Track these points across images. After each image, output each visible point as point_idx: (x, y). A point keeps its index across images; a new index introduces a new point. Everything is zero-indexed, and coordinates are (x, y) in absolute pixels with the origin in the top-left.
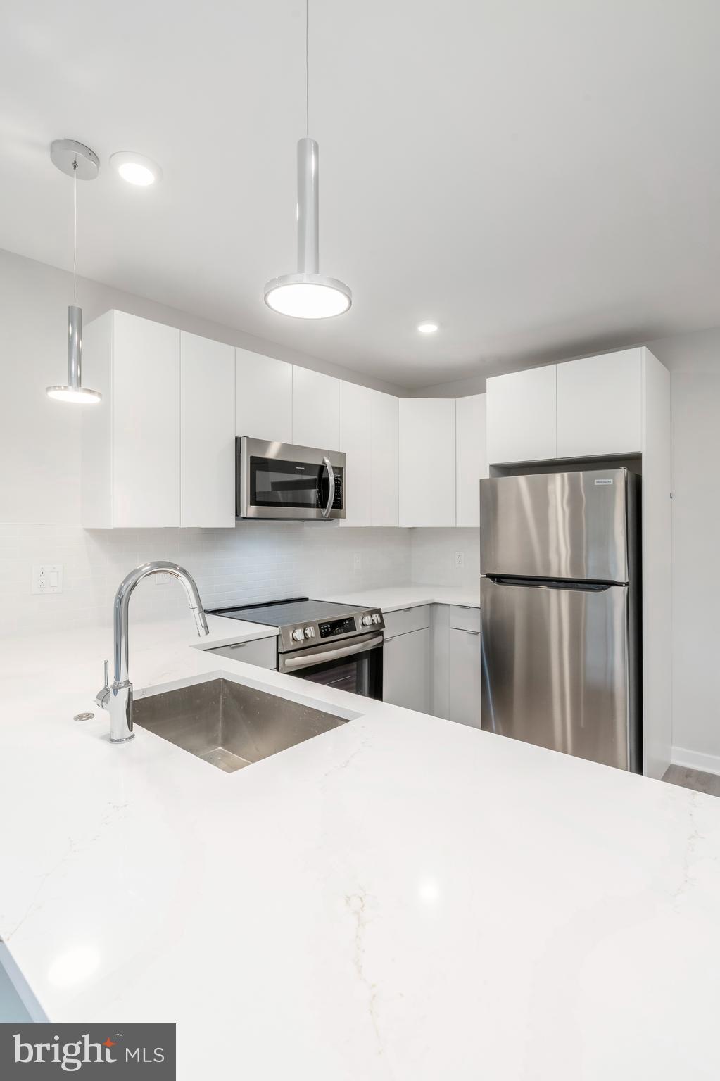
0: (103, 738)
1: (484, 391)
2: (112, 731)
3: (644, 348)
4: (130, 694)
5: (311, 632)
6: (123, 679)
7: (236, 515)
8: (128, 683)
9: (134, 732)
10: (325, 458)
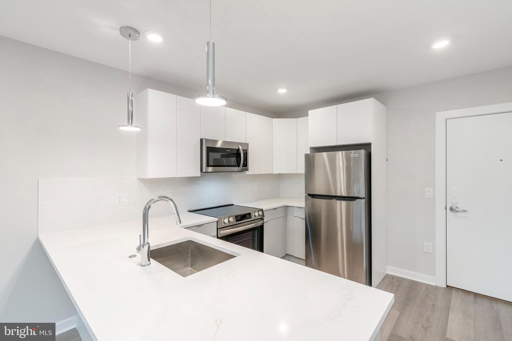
0: (138, 265)
1: (308, 116)
2: (142, 262)
3: (373, 98)
4: (149, 247)
5: (231, 219)
6: (146, 242)
7: (201, 171)
8: (148, 243)
9: (151, 262)
10: (239, 146)
